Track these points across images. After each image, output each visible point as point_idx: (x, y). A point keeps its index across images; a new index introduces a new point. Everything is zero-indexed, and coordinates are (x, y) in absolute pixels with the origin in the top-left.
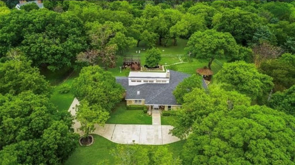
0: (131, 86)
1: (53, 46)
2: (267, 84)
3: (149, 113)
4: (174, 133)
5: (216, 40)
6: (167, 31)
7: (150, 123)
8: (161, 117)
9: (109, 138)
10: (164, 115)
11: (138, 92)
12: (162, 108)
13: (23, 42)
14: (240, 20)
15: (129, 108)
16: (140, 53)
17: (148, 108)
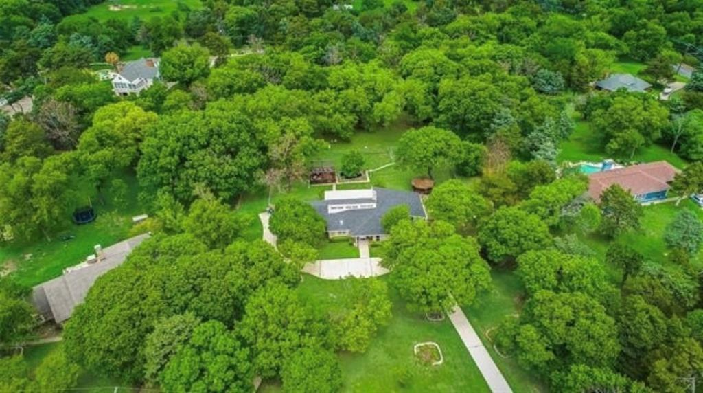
0: (331, 214)
1: (226, 167)
2: (479, 207)
3: (355, 244)
4: (383, 264)
5: (433, 145)
6: (370, 109)
7: (358, 256)
8: (370, 250)
9: (317, 274)
10: (373, 246)
11: (341, 222)
12: (370, 239)
13: (187, 164)
14: (472, 101)
15: (331, 241)
16: (331, 149)
17: (353, 240)
